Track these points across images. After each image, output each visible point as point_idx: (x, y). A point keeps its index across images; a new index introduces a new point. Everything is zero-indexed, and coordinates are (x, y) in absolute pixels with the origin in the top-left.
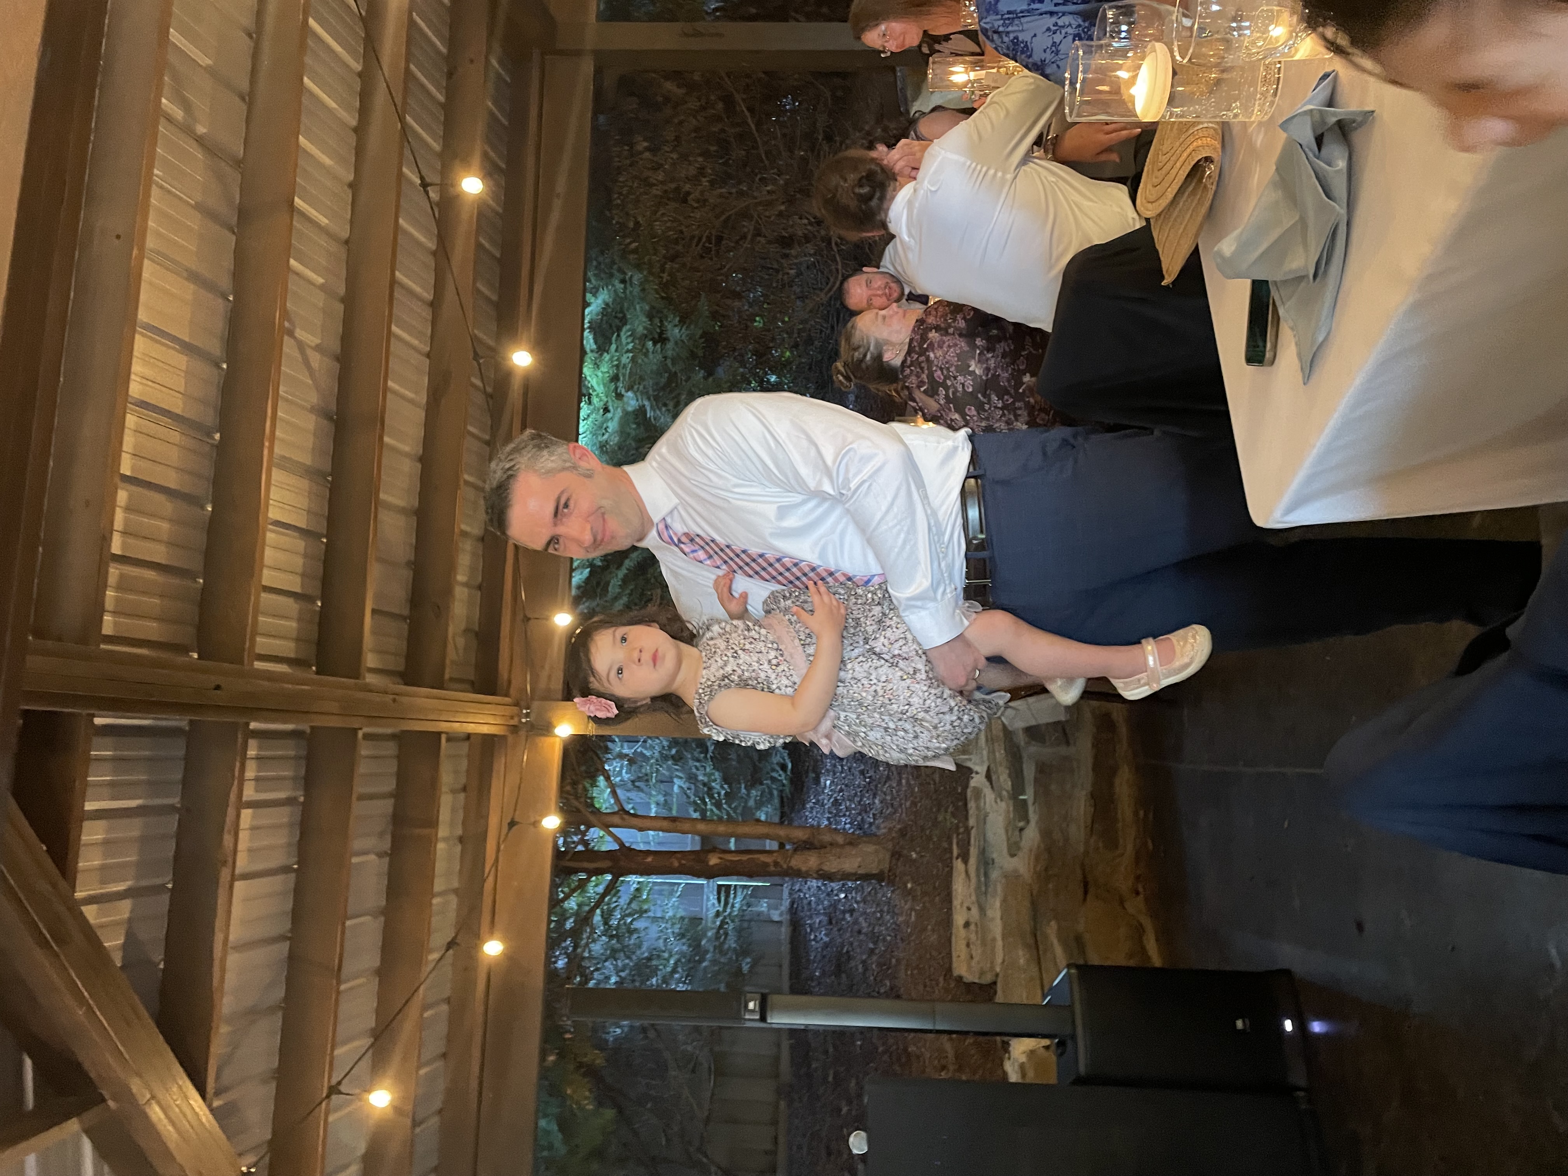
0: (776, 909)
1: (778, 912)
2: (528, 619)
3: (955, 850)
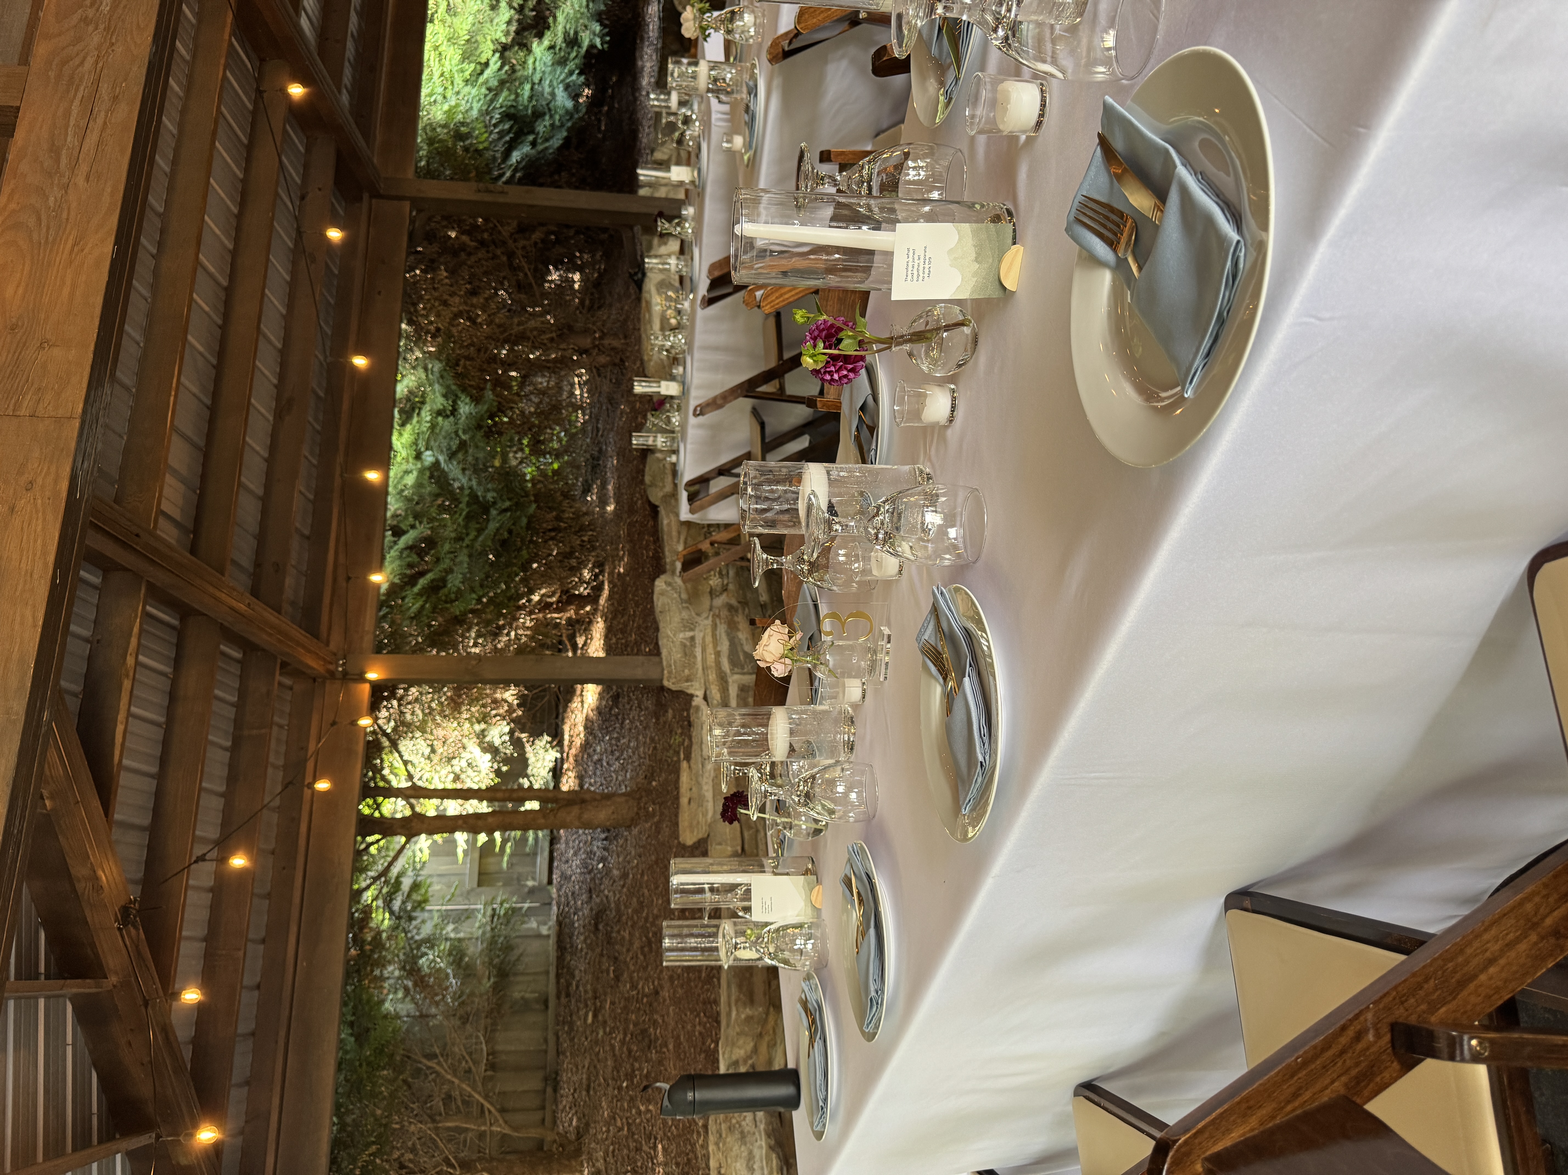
0: (545, 924)
1: (546, 927)
2: (349, 578)
3: (682, 756)
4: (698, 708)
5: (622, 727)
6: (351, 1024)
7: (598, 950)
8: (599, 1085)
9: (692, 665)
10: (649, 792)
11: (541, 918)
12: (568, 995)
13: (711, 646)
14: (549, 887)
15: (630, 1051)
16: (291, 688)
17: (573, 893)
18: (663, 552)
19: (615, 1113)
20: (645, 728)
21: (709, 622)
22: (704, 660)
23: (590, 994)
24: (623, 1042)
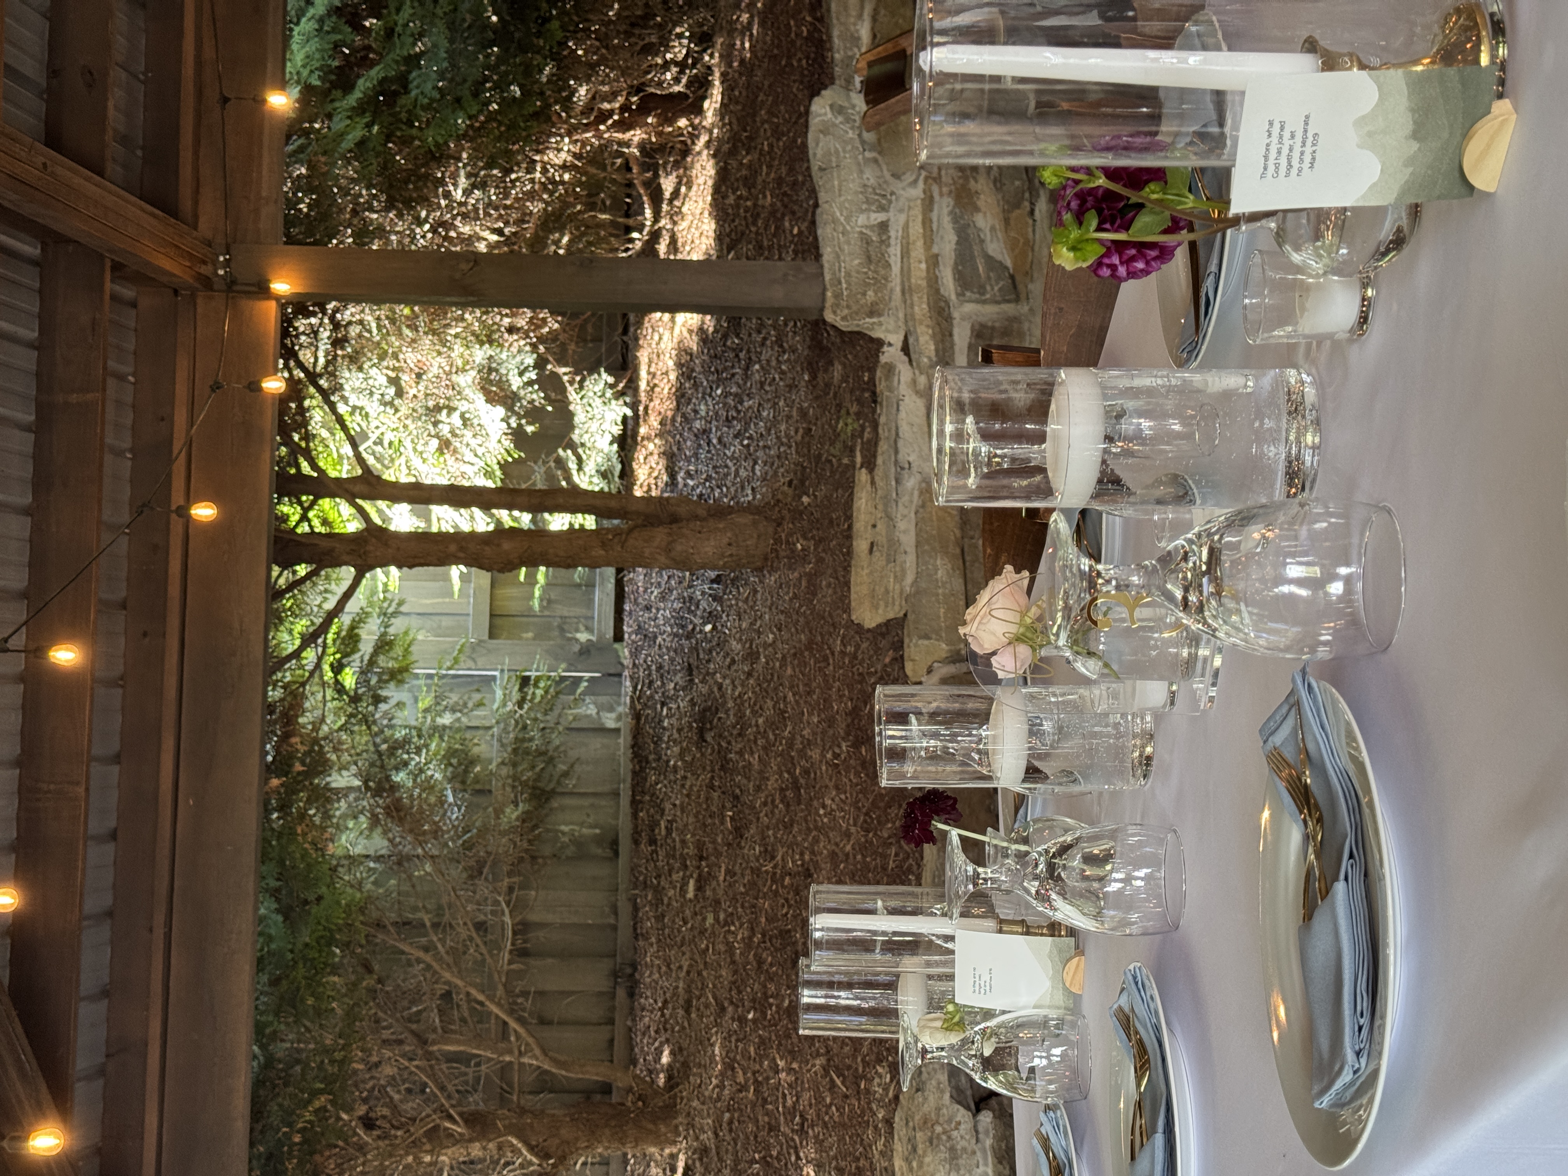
0: (611, 709)
1: (613, 715)
2: (225, 100)
3: (859, 459)
4: (890, 369)
5: (746, 377)
6: (275, 893)
7: (705, 777)
8: (707, 1006)
9: (880, 282)
10: (798, 513)
11: (603, 699)
12: (653, 841)
13: (920, 243)
14: (617, 646)
15: (760, 962)
16: (134, 305)
17: (660, 667)
18: (830, 37)
19: (734, 1060)
20: (791, 387)
21: (917, 192)
22: (906, 273)
23: (691, 850)
24: (748, 943)
